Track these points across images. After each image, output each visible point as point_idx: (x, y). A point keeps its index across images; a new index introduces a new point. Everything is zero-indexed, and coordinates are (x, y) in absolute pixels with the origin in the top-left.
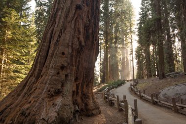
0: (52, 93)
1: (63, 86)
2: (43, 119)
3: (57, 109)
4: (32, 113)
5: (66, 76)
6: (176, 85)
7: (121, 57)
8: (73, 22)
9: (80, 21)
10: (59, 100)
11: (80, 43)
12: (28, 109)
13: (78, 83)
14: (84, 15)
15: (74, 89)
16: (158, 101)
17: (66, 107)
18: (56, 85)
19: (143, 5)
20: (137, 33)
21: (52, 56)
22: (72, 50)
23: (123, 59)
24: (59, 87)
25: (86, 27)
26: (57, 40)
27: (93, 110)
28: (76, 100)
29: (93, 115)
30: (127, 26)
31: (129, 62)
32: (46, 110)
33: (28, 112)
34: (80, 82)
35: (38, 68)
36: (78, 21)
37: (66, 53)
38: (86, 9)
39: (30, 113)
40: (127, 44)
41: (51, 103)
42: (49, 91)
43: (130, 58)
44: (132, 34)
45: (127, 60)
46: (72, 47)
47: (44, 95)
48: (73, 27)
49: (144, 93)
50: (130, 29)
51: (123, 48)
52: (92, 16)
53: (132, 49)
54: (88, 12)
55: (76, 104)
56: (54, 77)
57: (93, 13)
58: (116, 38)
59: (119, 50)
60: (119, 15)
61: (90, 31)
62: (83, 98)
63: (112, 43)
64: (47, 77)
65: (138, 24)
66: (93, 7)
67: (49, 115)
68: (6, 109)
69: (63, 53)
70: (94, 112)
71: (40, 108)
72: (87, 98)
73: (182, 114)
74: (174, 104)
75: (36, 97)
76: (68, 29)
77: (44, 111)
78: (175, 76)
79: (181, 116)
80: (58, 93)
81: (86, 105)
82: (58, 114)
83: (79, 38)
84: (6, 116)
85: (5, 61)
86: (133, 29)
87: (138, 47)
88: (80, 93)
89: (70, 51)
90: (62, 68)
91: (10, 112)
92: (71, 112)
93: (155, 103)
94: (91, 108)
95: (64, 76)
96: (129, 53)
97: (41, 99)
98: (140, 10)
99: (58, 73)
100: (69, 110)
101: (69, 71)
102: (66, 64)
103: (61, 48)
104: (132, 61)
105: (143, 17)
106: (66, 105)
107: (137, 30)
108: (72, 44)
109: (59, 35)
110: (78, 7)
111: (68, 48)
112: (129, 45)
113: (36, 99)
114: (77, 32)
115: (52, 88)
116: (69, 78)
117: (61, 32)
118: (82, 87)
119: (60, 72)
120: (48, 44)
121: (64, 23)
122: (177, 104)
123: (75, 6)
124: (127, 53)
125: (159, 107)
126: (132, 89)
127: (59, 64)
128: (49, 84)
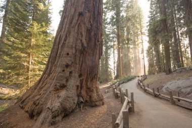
0: (58, 87)
1: (67, 81)
2: (48, 108)
3: (60, 100)
4: (41, 103)
5: (71, 73)
6: (179, 80)
7: (133, 56)
8: (76, 27)
9: (83, 26)
10: (63, 93)
11: (82, 44)
12: (38, 100)
13: (81, 78)
14: (86, 20)
15: (78, 83)
16: (158, 94)
17: (69, 99)
18: (61, 80)
19: (151, 9)
20: (147, 34)
21: (59, 57)
22: (76, 51)
23: (135, 57)
24: (64, 82)
25: (89, 31)
26: (63, 43)
27: (97, 101)
28: (80, 93)
29: (96, 106)
30: (138, 29)
31: (141, 60)
32: (51, 101)
33: (38, 102)
34: (84, 77)
35: (49, 67)
36: (81, 26)
37: (70, 53)
38: (88, 15)
39: (39, 103)
40: (138, 44)
41: (56, 95)
42: (56, 85)
43: (141, 56)
44: (143, 36)
45: (139, 59)
46: (76, 48)
47: (51, 89)
48: (76, 31)
49: (148, 87)
50: (141, 31)
51: (135, 48)
52: (93, 21)
53: (143, 49)
54: (90, 18)
55: (81, 96)
56: (60, 74)
57: (94, 18)
58: (128, 40)
59: (131, 50)
60: (129, 19)
61: (93, 34)
62: (88, 92)
63: (124, 44)
64: (55, 74)
65: (147, 26)
66: (94, 12)
67: (54, 105)
68: (26, 99)
69: (68, 54)
70: (98, 103)
71: (47, 99)
72: (91, 91)
73: (178, 105)
74: (171, 96)
75: (45, 90)
76: (72, 33)
77: (50, 102)
78: (181, 72)
79: (177, 107)
80: (63, 87)
81: (90, 97)
82: (61, 105)
83: (81, 41)
84: (26, 105)
85: (32, 63)
86: (143, 31)
87: (149, 47)
88: (85, 88)
89: (74, 52)
90: (67, 66)
91: (28, 102)
92: (74, 103)
93: (156, 96)
94: (94, 100)
95: (69, 73)
96: (141, 52)
97: (48, 92)
98: (149, 14)
99: (64, 71)
100: (72, 102)
101: (73, 69)
102: (70, 63)
103: (66, 50)
104: (143, 59)
105: (152, 19)
106: (69, 97)
107: (147, 31)
108: (76, 46)
109: (65, 39)
110: (81, 14)
111: (72, 49)
112: (140, 45)
113: (45, 92)
114: (80, 35)
115: (58, 83)
116: (73, 75)
117: (66, 36)
118: (87, 82)
119: (66, 70)
120: (57, 47)
121: (69, 28)
122: (174, 97)
123: (78, 14)
124: (138, 52)
125: (159, 100)
126: (139, 84)
127: (65, 63)
128: (56, 80)
